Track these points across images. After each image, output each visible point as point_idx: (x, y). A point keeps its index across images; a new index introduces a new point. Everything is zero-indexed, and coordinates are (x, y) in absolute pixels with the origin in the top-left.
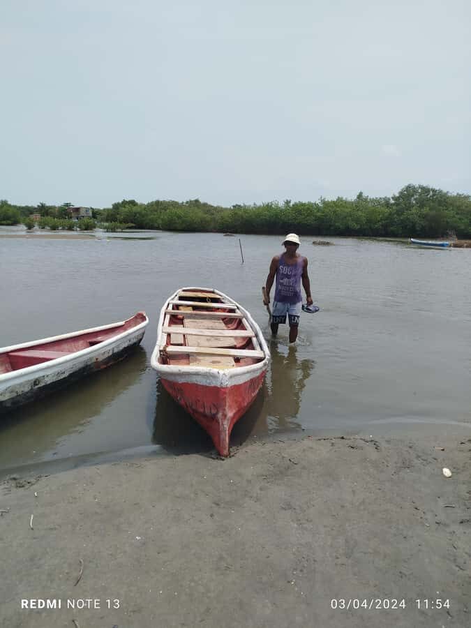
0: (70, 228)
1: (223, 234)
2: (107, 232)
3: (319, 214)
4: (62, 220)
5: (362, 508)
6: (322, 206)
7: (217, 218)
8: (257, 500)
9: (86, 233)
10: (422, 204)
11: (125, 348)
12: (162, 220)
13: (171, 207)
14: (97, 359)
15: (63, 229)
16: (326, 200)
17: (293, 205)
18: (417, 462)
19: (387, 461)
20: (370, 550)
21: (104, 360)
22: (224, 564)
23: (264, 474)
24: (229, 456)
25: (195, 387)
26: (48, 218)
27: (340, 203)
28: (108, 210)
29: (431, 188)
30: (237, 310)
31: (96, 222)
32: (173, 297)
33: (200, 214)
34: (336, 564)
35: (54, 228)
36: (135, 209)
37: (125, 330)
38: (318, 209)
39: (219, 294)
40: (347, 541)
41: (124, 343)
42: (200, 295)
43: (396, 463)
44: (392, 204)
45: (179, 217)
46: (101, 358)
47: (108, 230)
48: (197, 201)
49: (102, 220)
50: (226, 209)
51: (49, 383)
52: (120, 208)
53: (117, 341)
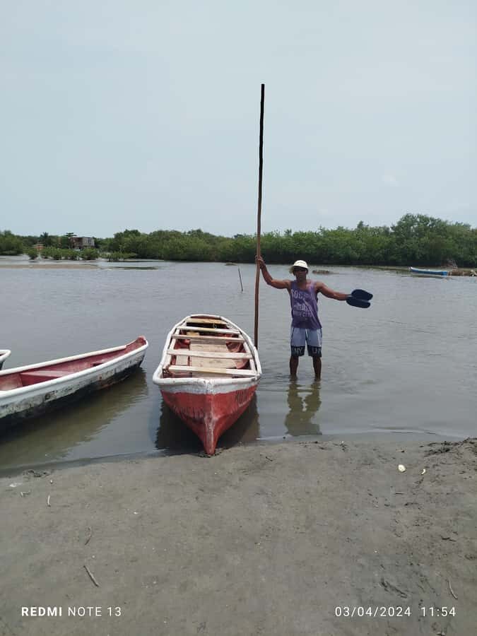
0: (73, 258)
1: (224, 264)
2: (110, 261)
3: (319, 244)
4: (64, 250)
5: (324, 493)
6: (322, 235)
7: (218, 248)
8: (236, 487)
9: (88, 262)
10: (421, 233)
11: (126, 369)
12: (165, 249)
13: (173, 237)
14: (101, 378)
15: (66, 259)
16: (326, 229)
17: (294, 235)
18: (378, 461)
19: (351, 460)
20: (326, 524)
21: (107, 379)
22: (204, 531)
23: (244, 468)
24: (214, 454)
25: (186, 395)
26: (51, 249)
27: (340, 232)
28: (110, 239)
29: (429, 216)
30: (240, 336)
31: (98, 252)
32: (181, 322)
33: (202, 244)
34: (296, 533)
35: (57, 258)
36: (138, 239)
37: (127, 353)
38: (319, 238)
39: (226, 320)
40: (308, 517)
41: (126, 364)
42: (207, 321)
43: (359, 461)
44: (392, 234)
45: (182, 247)
46: (105, 377)
47: (111, 259)
48: (199, 231)
49: (105, 250)
50: (228, 239)
51: (58, 397)
52: (123, 238)
53: (119, 362)
